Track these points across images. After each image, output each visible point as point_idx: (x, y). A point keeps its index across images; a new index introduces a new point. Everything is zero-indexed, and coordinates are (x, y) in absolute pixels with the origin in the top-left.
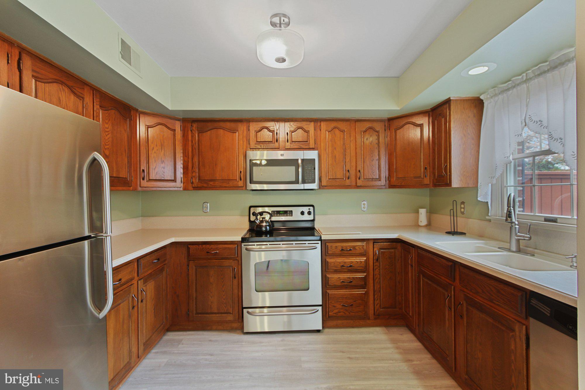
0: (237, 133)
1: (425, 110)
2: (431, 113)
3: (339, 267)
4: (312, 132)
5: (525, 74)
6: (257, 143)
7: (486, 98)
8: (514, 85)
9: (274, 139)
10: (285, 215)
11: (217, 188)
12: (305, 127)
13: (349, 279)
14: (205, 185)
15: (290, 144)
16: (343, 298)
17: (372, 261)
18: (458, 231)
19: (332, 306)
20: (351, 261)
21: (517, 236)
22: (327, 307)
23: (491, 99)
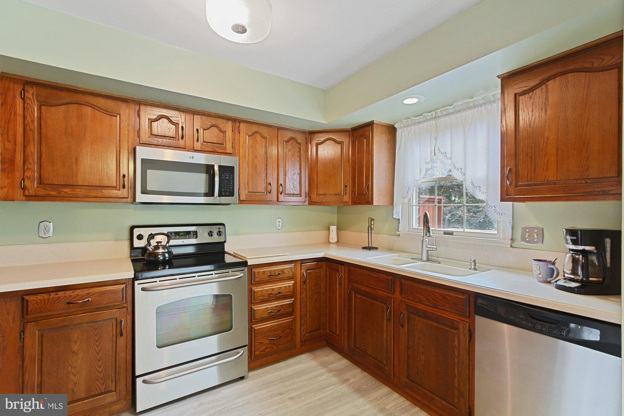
0: (118, 117)
1: (345, 129)
2: (351, 133)
3: (267, 295)
4: (229, 133)
5: (434, 113)
6: (152, 136)
7: (399, 127)
8: (425, 119)
9: (177, 135)
10: (187, 237)
11: (79, 199)
12: (221, 126)
13: (277, 308)
14: (53, 193)
15: (201, 144)
16: (271, 330)
17: (299, 284)
18: (372, 246)
19: (259, 343)
20: (279, 287)
21: (427, 248)
22: (253, 345)
23: (404, 129)
